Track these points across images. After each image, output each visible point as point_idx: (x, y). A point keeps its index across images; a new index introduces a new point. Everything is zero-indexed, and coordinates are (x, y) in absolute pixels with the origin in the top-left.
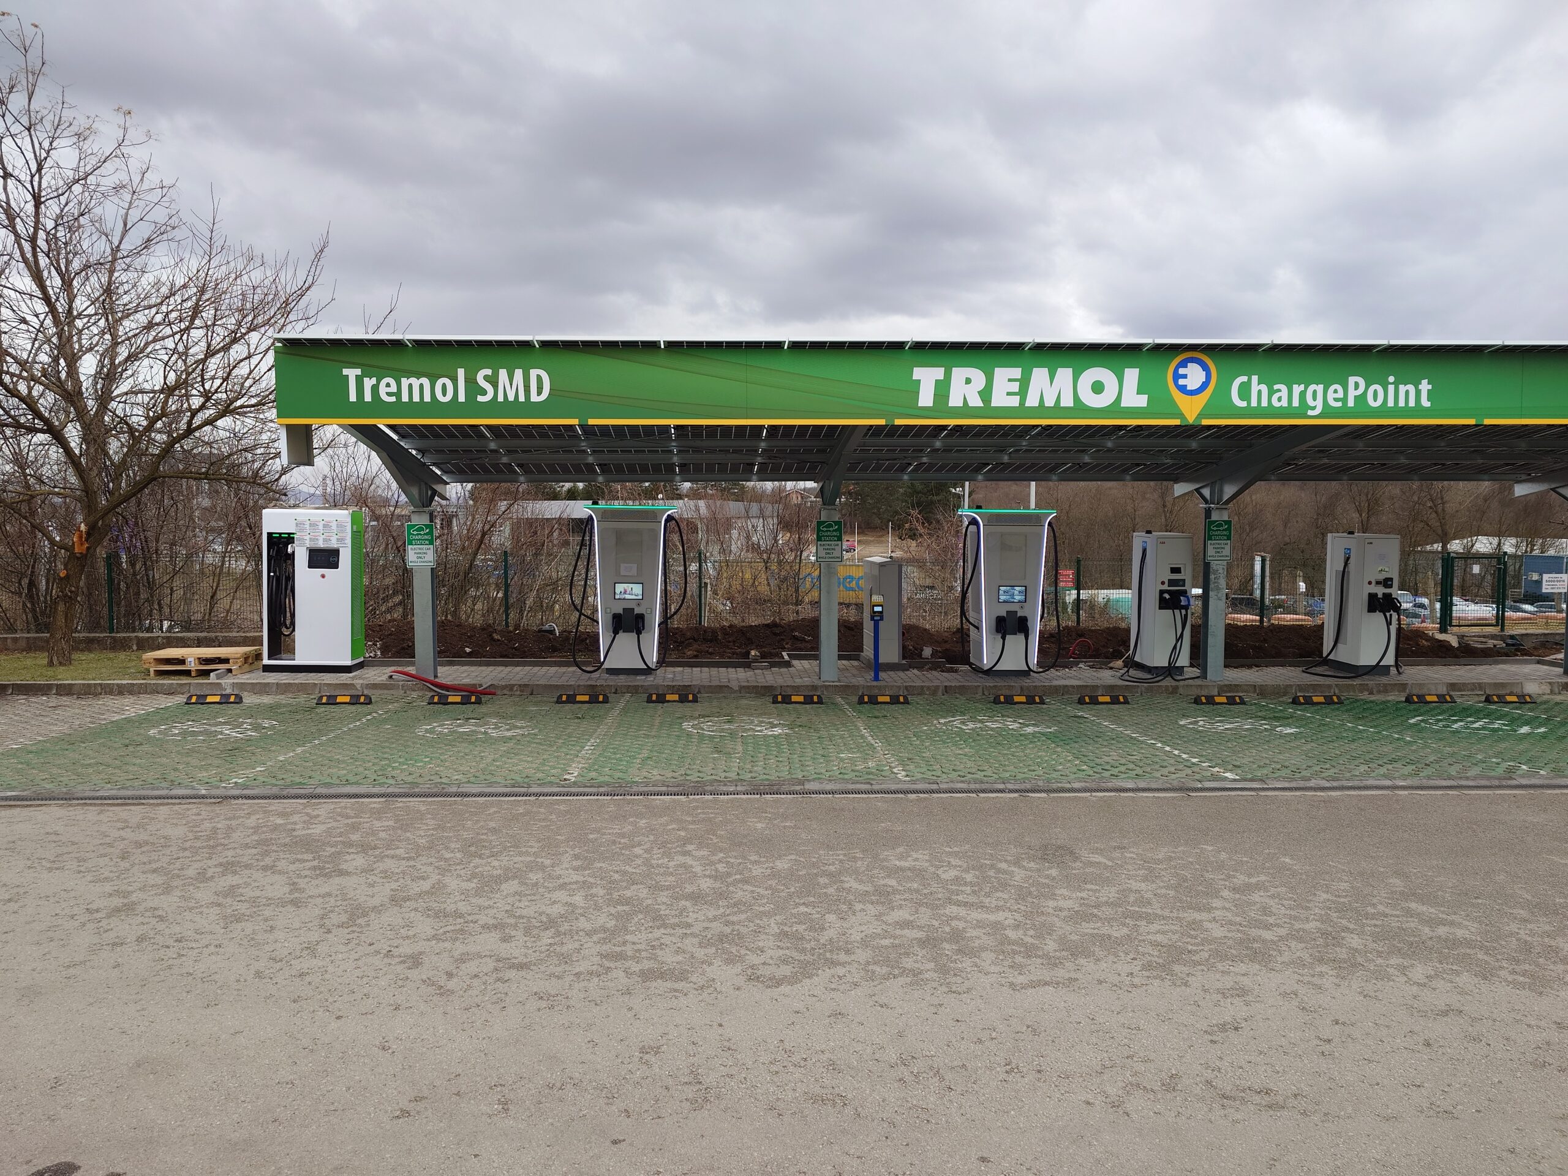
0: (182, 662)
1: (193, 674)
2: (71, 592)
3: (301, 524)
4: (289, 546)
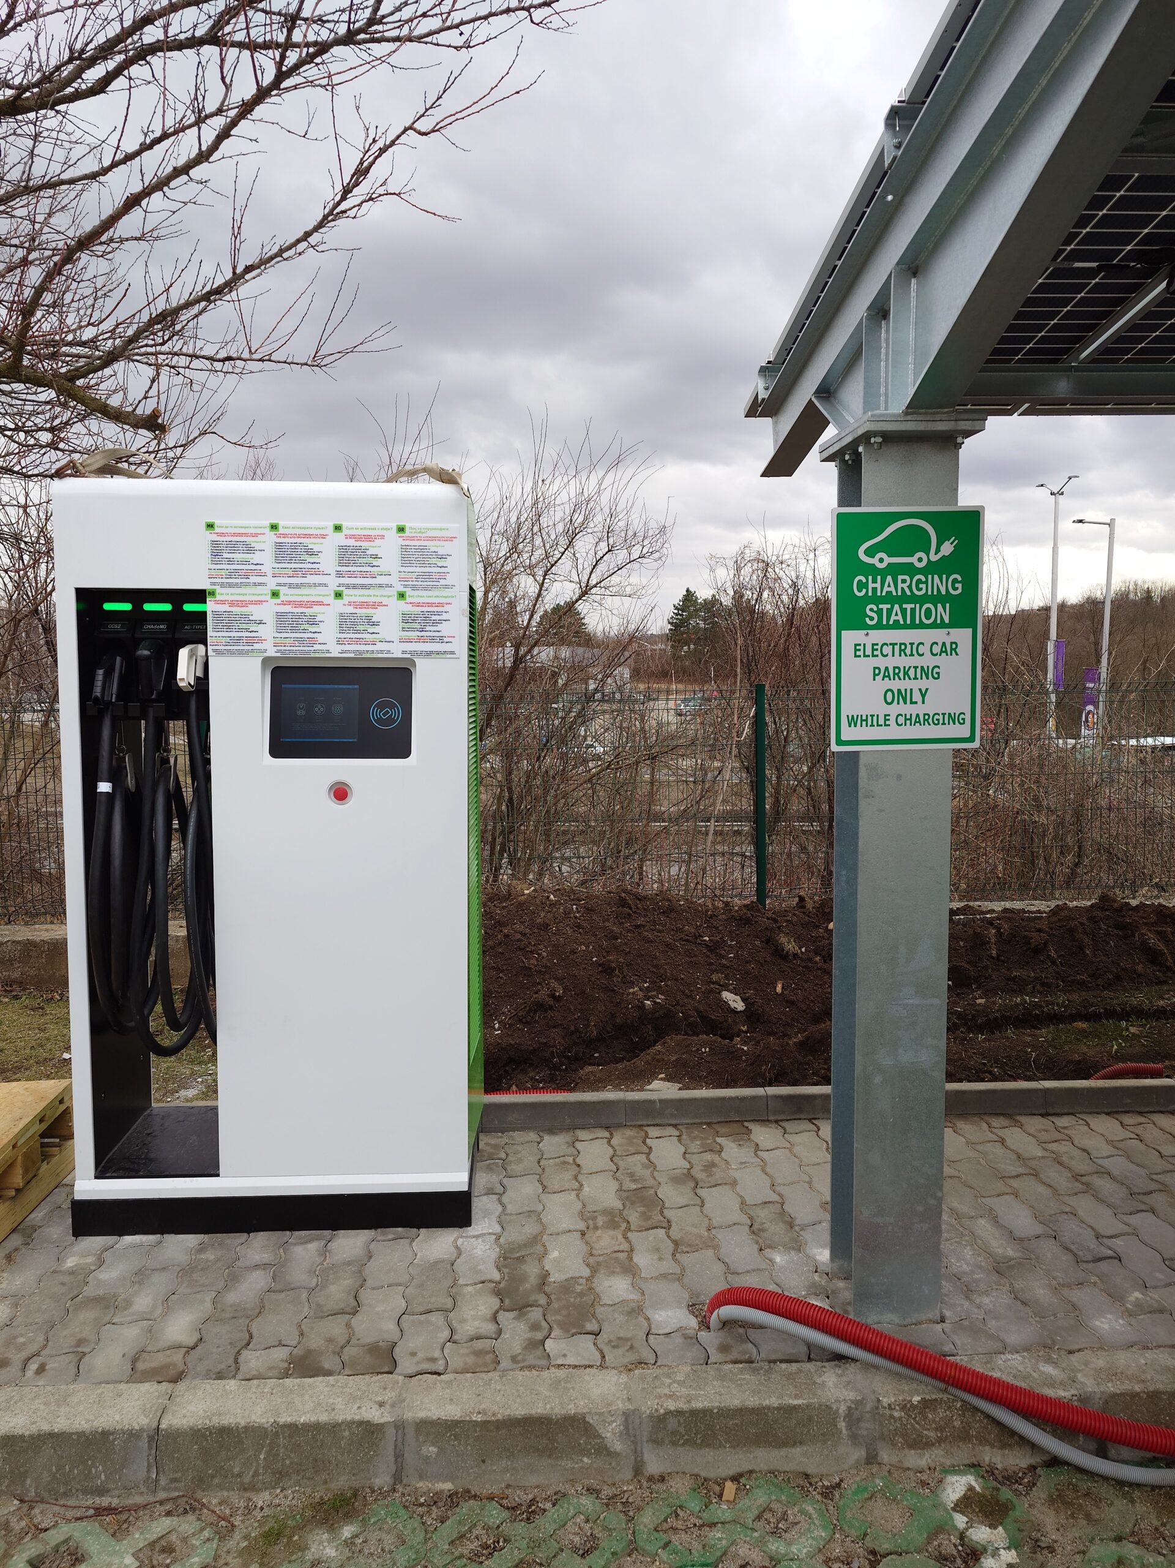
3: (233, 547)
4: (183, 653)
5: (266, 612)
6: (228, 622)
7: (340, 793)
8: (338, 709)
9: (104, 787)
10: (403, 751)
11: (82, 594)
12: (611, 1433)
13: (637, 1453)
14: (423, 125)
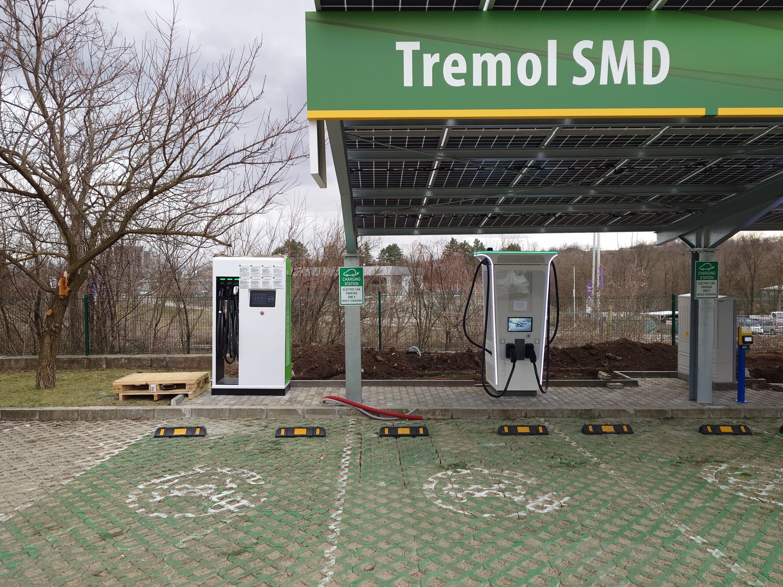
0: (146, 387)
1: (155, 398)
2: (56, 327)
3: (244, 269)
4: (235, 288)
5: (250, 281)
6: (242, 283)
7: (262, 313)
8: (262, 298)
9: (220, 312)
10: (274, 306)
11: (217, 277)
12: (300, 412)
13: (304, 415)
14: (280, 192)
